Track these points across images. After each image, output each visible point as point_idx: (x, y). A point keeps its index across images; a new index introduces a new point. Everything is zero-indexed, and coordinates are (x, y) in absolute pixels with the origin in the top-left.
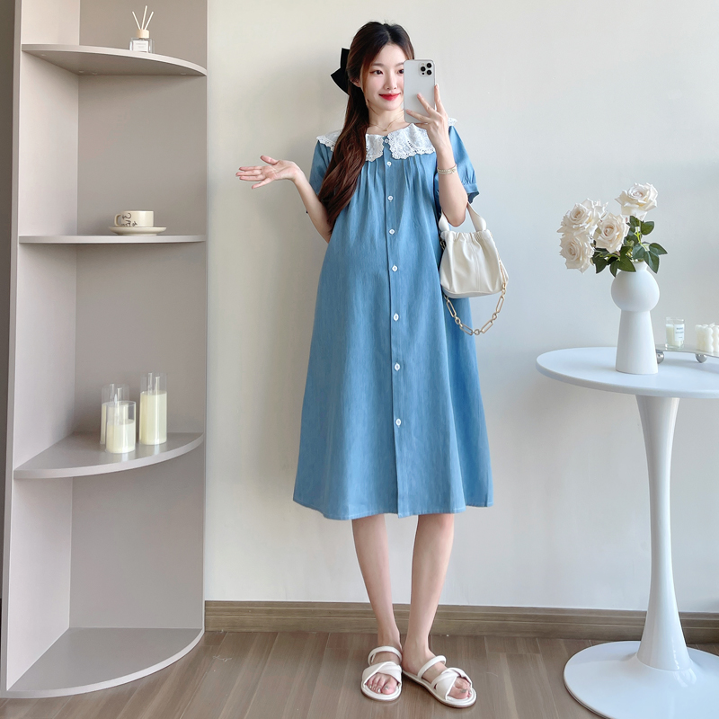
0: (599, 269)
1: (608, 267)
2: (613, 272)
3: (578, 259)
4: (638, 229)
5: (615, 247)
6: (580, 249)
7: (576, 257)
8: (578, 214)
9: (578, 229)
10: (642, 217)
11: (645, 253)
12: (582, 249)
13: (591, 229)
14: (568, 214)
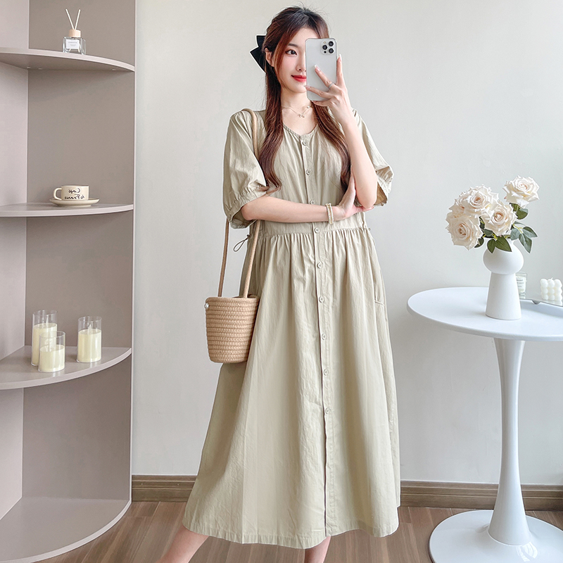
12: (473, 231)
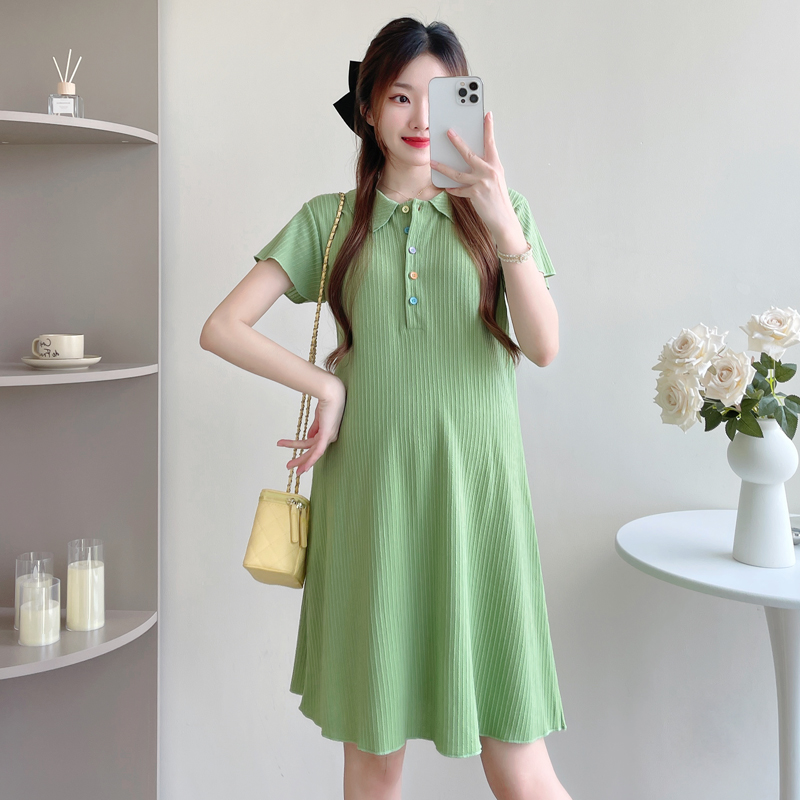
0: (710, 426)
1: (723, 425)
2: (730, 433)
3: (680, 411)
4: (771, 373)
5: (734, 399)
6: (684, 397)
7: (676, 408)
8: (685, 343)
9: (682, 365)
10: (777, 355)
11: (777, 408)
12: (687, 398)
13: (702, 367)
14: (671, 343)
